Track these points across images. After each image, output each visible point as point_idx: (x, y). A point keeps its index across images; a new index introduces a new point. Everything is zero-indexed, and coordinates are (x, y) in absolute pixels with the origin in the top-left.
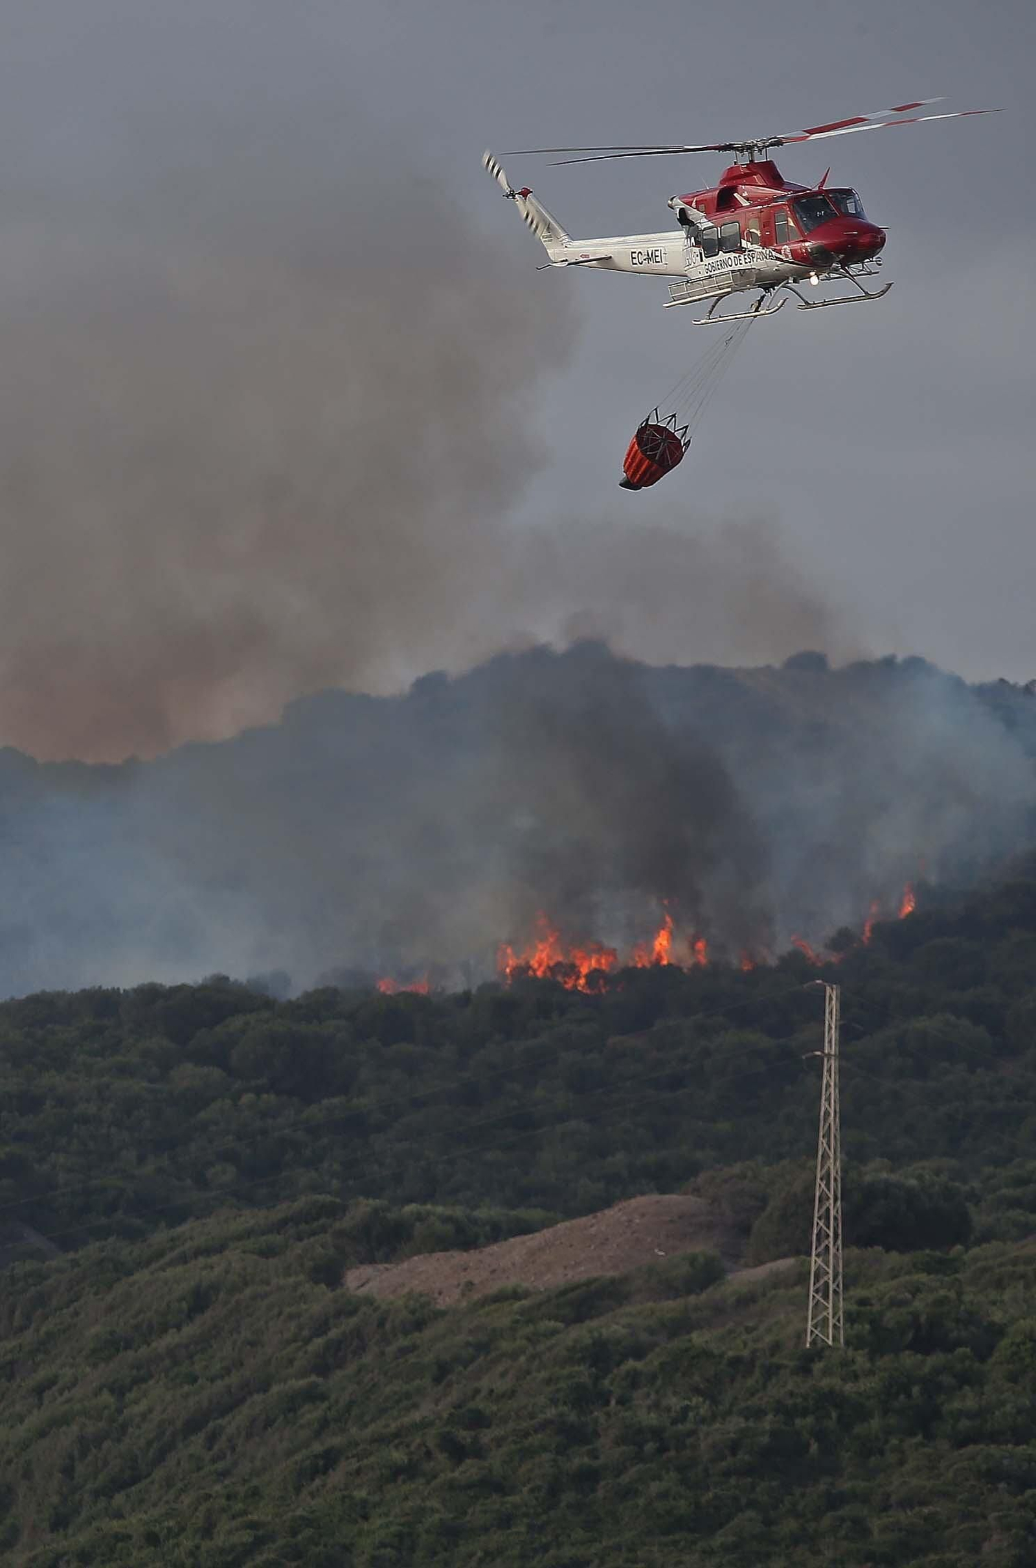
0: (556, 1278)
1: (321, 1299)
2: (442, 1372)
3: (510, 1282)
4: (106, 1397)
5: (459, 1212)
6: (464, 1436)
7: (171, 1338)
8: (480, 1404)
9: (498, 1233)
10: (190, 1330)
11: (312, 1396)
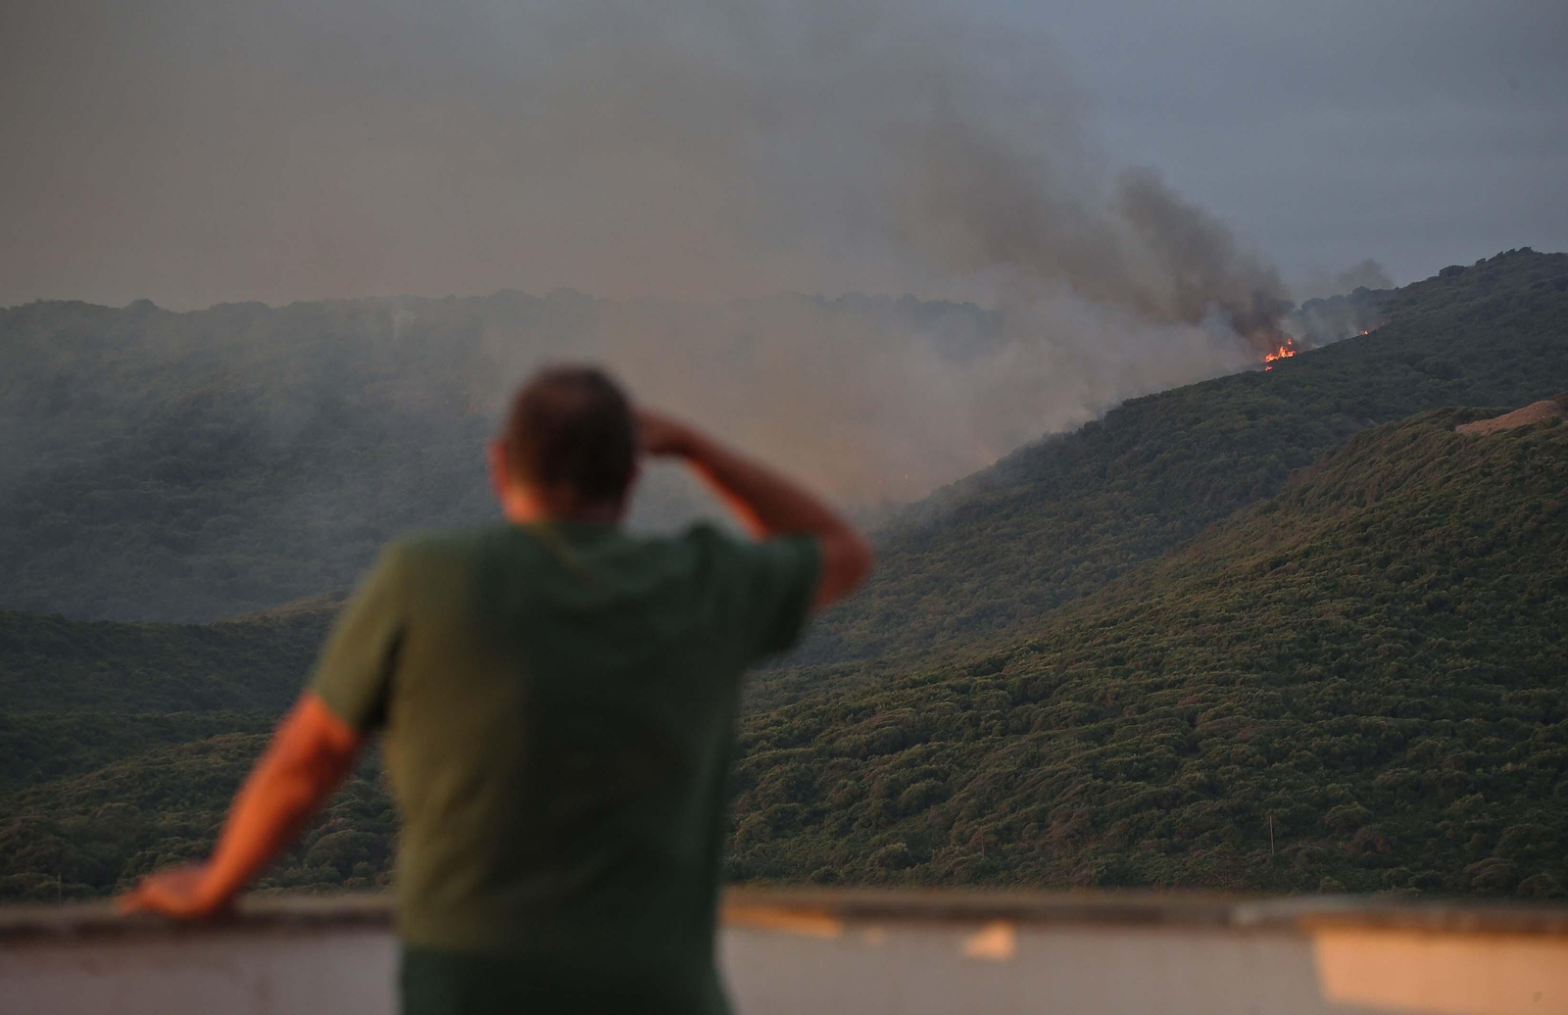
0: (1513, 426)
1: (1448, 435)
2: (1483, 453)
3: (1501, 428)
4: (1389, 465)
5: (1487, 408)
6: (1486, 470)
7: (1407, 447)
8: (1490, 461)
9: (1499, 414)
10: (1413, 444)
11: (1446, 461)
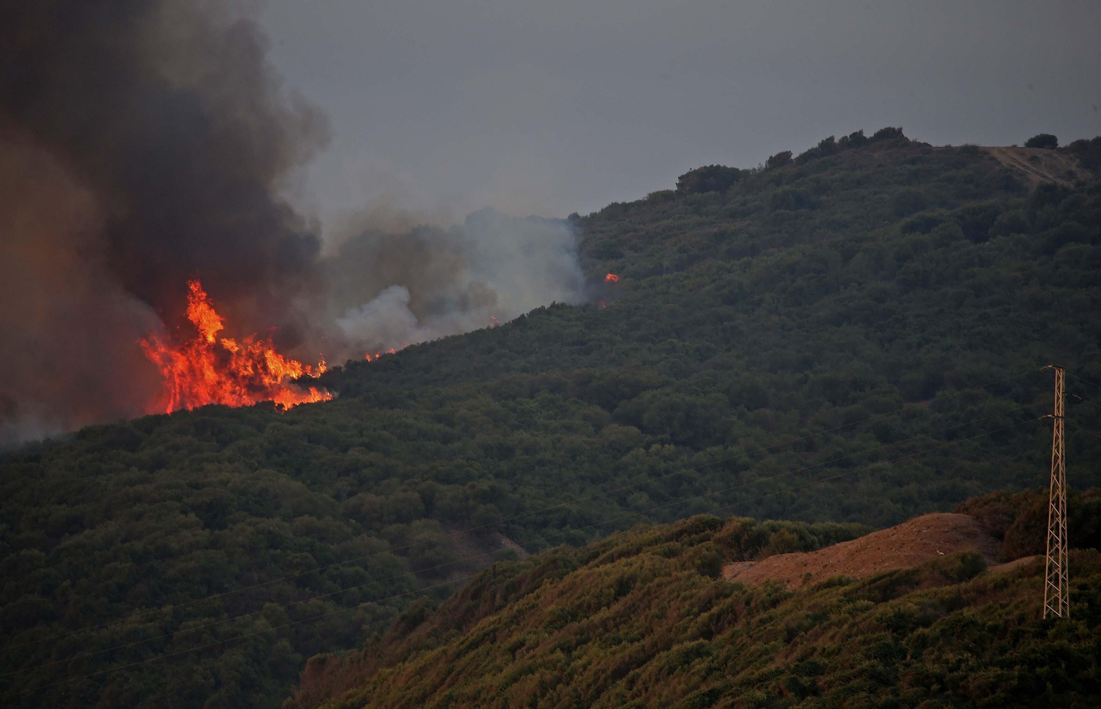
0: (868, 572)
1: (706, 584)
2: (790, 636)
3: (836, 575)
4: (559, 654)
5: (801, 525)
6: (805, 680)
7: (604, 613)
8: (816, 658)
9: (830, 538)
10: (616, 607)
11: (699, 653)
